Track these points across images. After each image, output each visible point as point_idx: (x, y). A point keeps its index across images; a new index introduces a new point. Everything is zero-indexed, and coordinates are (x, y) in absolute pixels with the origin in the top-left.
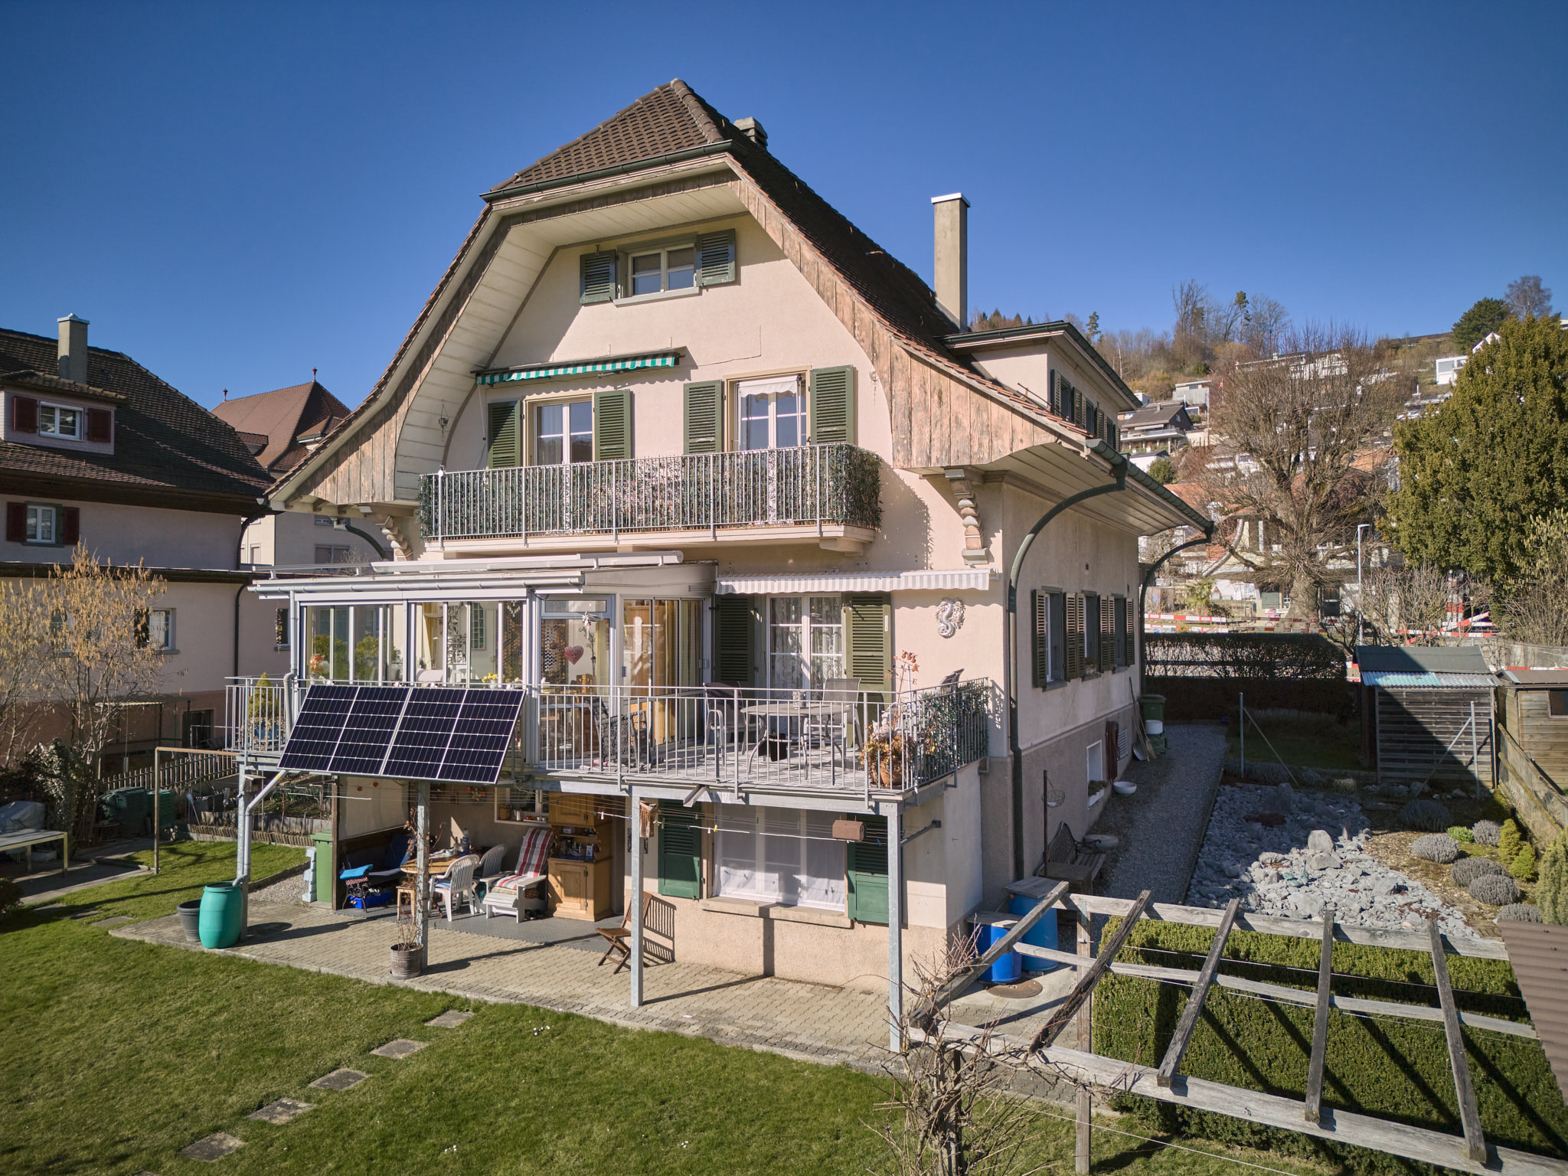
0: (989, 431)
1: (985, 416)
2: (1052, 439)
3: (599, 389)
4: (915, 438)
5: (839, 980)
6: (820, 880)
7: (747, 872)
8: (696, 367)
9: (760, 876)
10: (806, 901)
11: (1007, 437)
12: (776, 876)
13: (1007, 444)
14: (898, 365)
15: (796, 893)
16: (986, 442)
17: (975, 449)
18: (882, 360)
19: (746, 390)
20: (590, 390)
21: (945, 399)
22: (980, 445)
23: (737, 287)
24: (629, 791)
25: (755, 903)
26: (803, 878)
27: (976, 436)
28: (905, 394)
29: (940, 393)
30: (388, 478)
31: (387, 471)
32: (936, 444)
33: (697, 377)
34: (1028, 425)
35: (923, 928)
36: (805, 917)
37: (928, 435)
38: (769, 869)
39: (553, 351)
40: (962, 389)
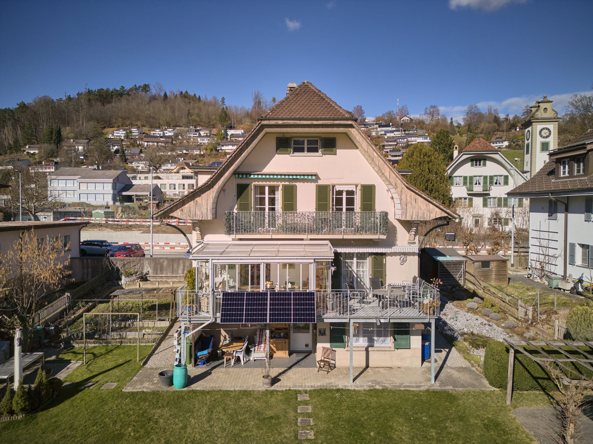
0: (430, 212)
1: (428, 207)
2: (446, 215)
3: (283, 183)
4: (408, 211)
5: (390, 365)
6: (381, 338)
7: (357, 338)
8: (320, 179)
9: (361, 339)
10: (376, 344)
11: (434, 213)
12: (366, 338)
13: (434, 216)
14: (403, 190)
15: (373, 342)
16: (428, 214)
17: (425, 216)
18: (398, 188)
19: (338, 188)
20: (279, 183)
21: (417, 201)
22: (427, 215)
23: (335, 156)
24: (350, 321)
25: (363, 347)
26: (375, 338)
27: (426, 213)
28: (405, 199)
29: (416, 199)
30: (209, 211)
31: (209, 209)
32: (414, 214)
33: (320, 182)
34: (440, 211)
35: (415, 348)
36: (378, 349)
37: (412, 211)
38: (364, 336)
39: (264, 168)
40: (422, 199)
